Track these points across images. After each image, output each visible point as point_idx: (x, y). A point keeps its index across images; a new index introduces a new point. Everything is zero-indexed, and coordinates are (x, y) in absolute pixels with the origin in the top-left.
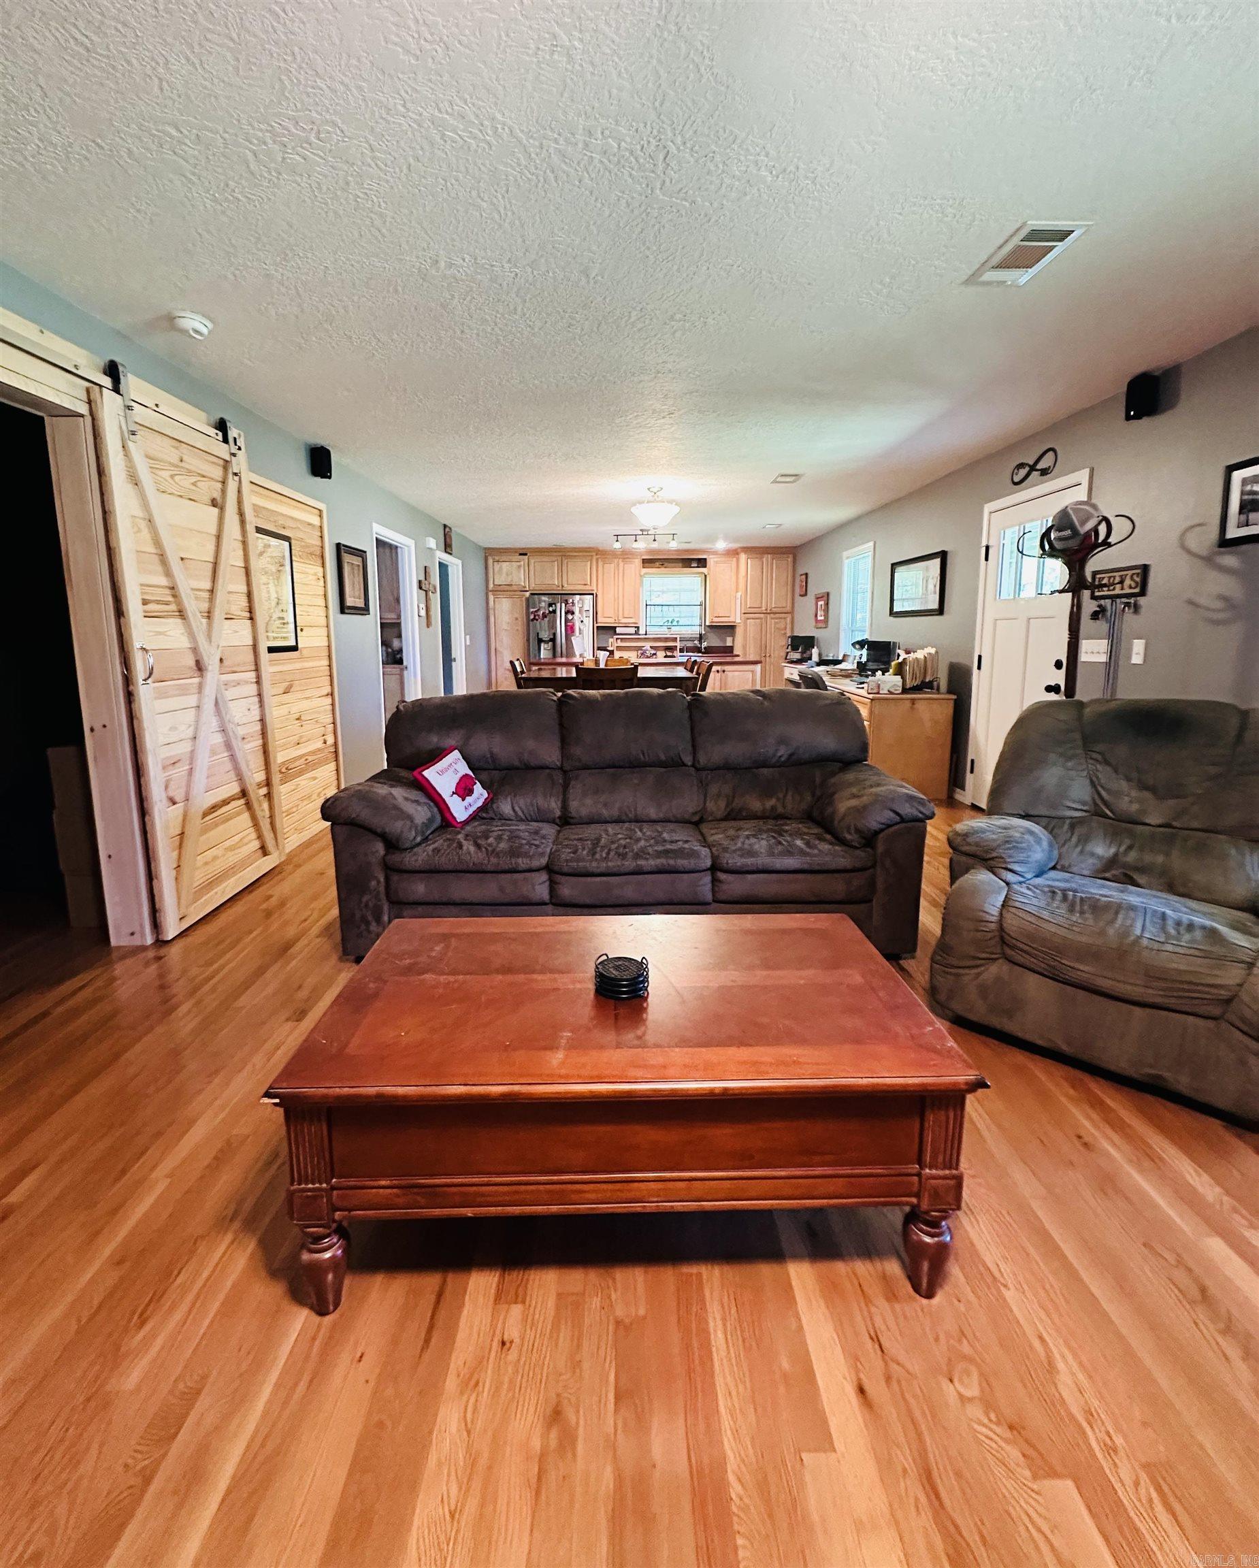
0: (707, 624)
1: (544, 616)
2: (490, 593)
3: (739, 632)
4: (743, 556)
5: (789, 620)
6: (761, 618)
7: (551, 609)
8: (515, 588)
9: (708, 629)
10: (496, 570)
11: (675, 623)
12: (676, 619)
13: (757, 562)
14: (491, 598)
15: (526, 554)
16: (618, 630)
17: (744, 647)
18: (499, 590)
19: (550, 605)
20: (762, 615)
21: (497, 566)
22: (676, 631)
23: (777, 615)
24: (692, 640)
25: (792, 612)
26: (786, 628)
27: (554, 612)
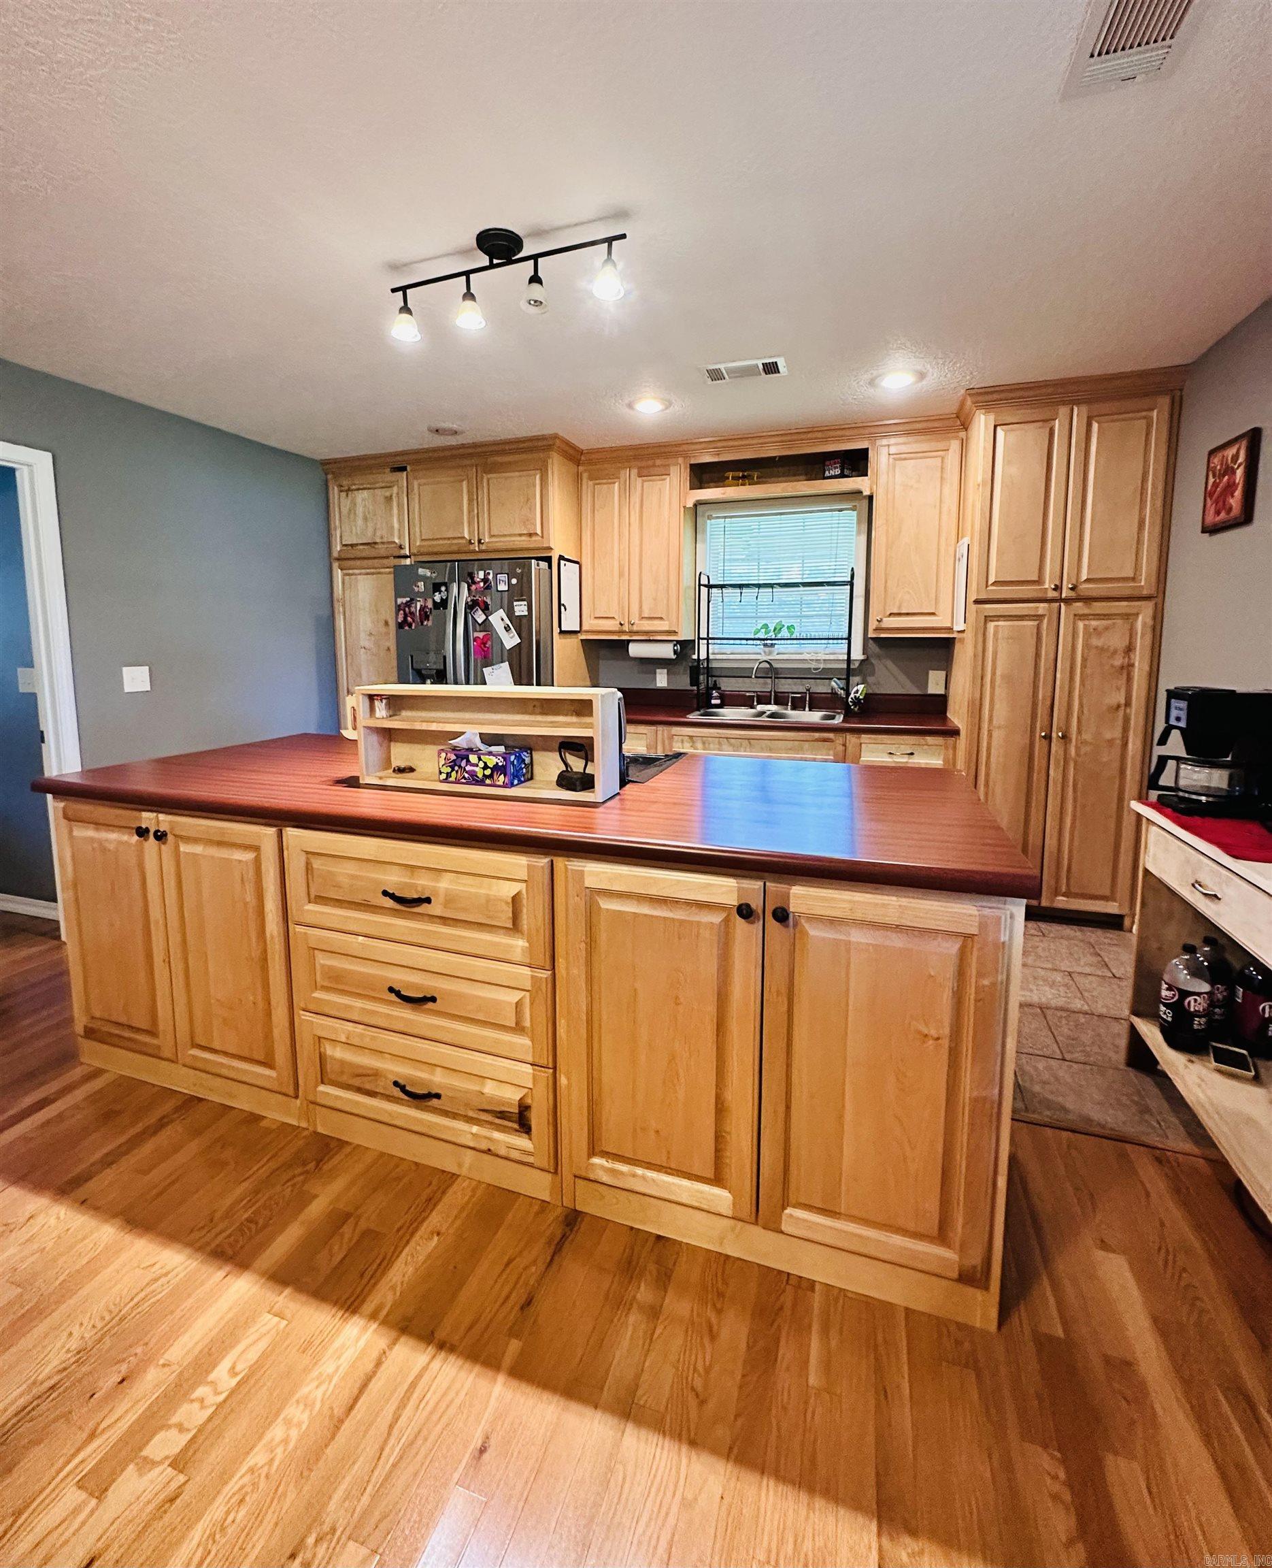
0: (871, 635)
1: (425, 615)
2: (336, 565)
3: (963, 656)
4: (982, 423)
5: (1143, 620)
6: (1039, 617)
7: (437, 598)
8: (382, 550)
9: (872, 646)
10: (345, 511)
11: (785, 633)
12: (787, 623)
13: (1032, 436)
14: (338, 574)
15: (403, 469)
16: (635, 650)
17: (976, 709)
18: (353, 557)
19: (436, 588)
20: (1042, 608)
21: (346, 503)
22: (786, 653)
23: (1098, 607)
24: (825, 674)
25: (1158, 596)
26: (1129, 649)
27: (444, 603)
